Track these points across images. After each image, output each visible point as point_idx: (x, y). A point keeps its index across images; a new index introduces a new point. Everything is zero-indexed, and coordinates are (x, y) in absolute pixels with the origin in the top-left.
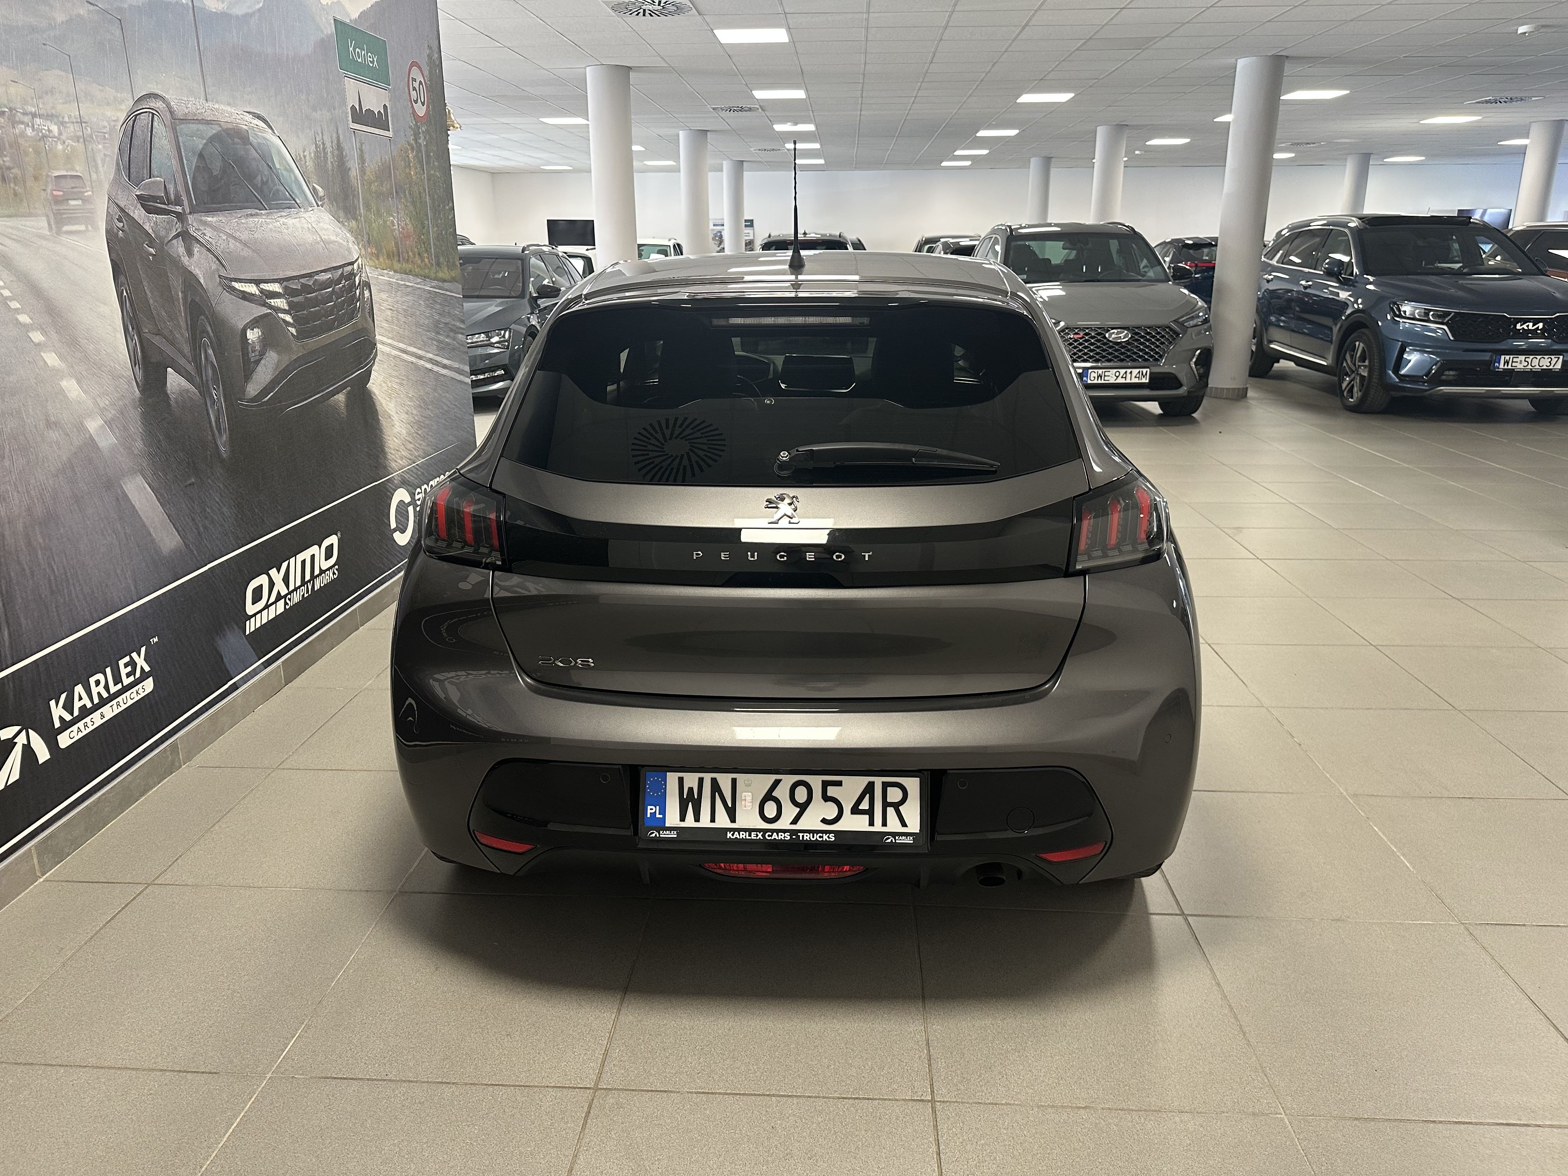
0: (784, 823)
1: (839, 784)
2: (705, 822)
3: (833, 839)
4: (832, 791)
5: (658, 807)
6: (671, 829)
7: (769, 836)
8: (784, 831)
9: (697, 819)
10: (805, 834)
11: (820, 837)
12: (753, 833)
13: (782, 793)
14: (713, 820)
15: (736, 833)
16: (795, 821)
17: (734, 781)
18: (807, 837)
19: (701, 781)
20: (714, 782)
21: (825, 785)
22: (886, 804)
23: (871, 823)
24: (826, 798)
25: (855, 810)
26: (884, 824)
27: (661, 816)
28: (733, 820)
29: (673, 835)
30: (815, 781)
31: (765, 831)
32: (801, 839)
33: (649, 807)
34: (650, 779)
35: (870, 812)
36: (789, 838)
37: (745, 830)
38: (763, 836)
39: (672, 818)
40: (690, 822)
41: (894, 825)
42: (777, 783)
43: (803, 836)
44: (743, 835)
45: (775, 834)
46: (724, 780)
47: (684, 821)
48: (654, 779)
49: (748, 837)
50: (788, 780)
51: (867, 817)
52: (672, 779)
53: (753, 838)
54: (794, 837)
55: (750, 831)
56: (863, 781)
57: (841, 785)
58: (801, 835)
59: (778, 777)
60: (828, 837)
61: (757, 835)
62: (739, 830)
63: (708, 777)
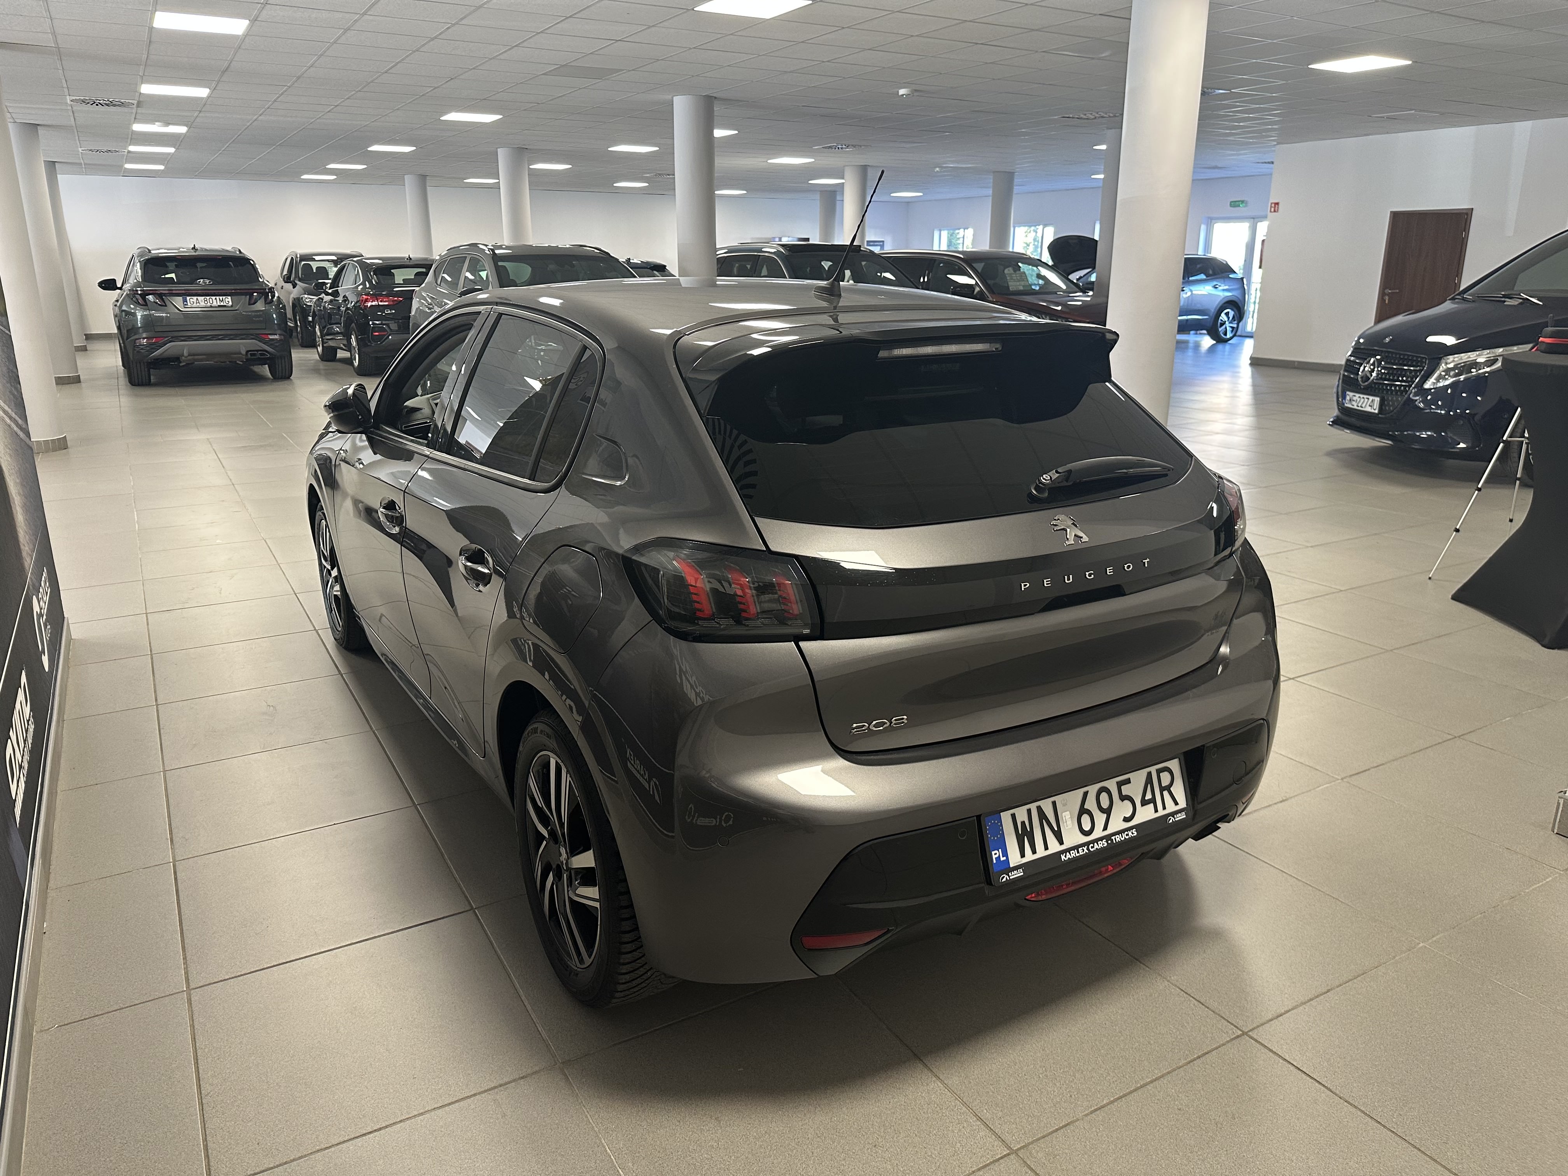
0: (1098, 833)
1: (1128, 781)
2: (1041, 853)
3: (1135, 834)
4: (1126, 790)
5: (1000, 850)
6: (1016, 868)
7: (1092, 847)
8: (1101, 839)
9: (1034, 852)
10: (1116, 836)
11: (1127, 835)
12: (1080, 849)
13: (1091, 804)
14: (1046, 848)
15: (1068, 853)
16: (1105, 828)
17: (1054, 803)
18: (1118, 838)
19: (1029, 811)
20: (1039, 809)
21: (1120, 785)
22: (1162, 789)
23: (1156, 811)
24: (1123, 798)
25: (1144, 803)
26: (1164, 808)
27: (1005, 858)
28: (1061, 843)
29: (1019, 874)
30: (1111, 784)
31: (1087, 844)
32: (1114, 842)
33: (993, 853)
34: (988, 825)
35: (1153, 801)
36: (1106, 844)
37: (1073, 848)
38: (1088, 849)
39: (1015, 859)
40: (1029, 857)
41: (1171, 807)
42: (1086, 794)
43: (1115, 839)
44: (1074, 854)
45: (1096, 844)
46: (1046, 805)
47: (1024, 856)
48: (991, 822)
49: (1077, 855)
50: (1093, 789)
51: (1152, 805)
52: (1006, 817)
53: (1081, 854)
54: (1109, 842)
55: (1076, 848)
56: (1143, 774)
57: (1130, 782)
58: (1113, 838)
59: (1085, 789)
60: (1133, 833)
61: (1083, 850)
62: (1069, 850)
63: (1033, 807)
